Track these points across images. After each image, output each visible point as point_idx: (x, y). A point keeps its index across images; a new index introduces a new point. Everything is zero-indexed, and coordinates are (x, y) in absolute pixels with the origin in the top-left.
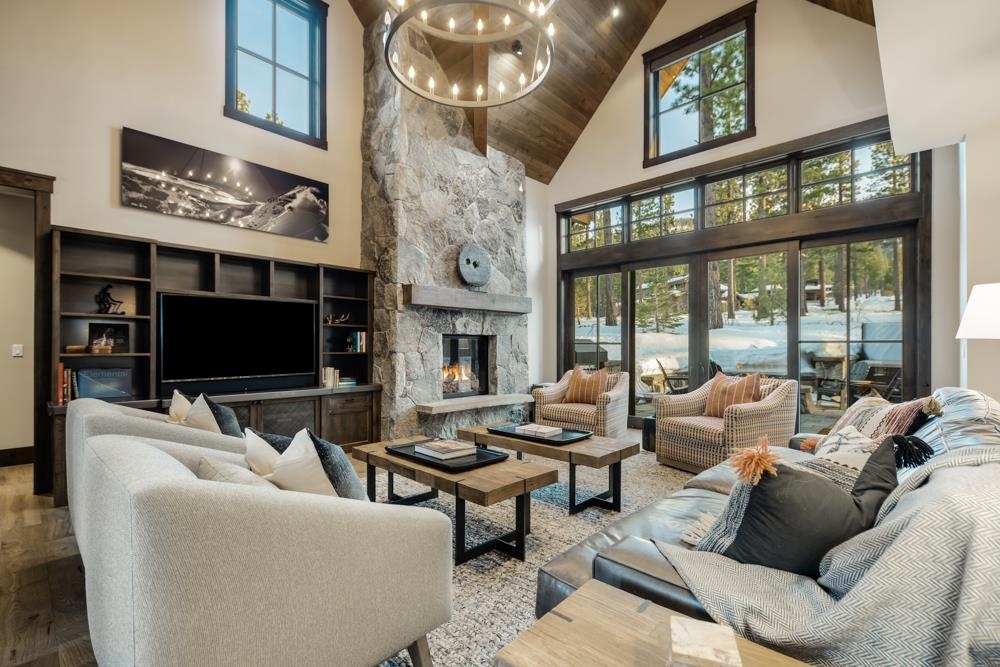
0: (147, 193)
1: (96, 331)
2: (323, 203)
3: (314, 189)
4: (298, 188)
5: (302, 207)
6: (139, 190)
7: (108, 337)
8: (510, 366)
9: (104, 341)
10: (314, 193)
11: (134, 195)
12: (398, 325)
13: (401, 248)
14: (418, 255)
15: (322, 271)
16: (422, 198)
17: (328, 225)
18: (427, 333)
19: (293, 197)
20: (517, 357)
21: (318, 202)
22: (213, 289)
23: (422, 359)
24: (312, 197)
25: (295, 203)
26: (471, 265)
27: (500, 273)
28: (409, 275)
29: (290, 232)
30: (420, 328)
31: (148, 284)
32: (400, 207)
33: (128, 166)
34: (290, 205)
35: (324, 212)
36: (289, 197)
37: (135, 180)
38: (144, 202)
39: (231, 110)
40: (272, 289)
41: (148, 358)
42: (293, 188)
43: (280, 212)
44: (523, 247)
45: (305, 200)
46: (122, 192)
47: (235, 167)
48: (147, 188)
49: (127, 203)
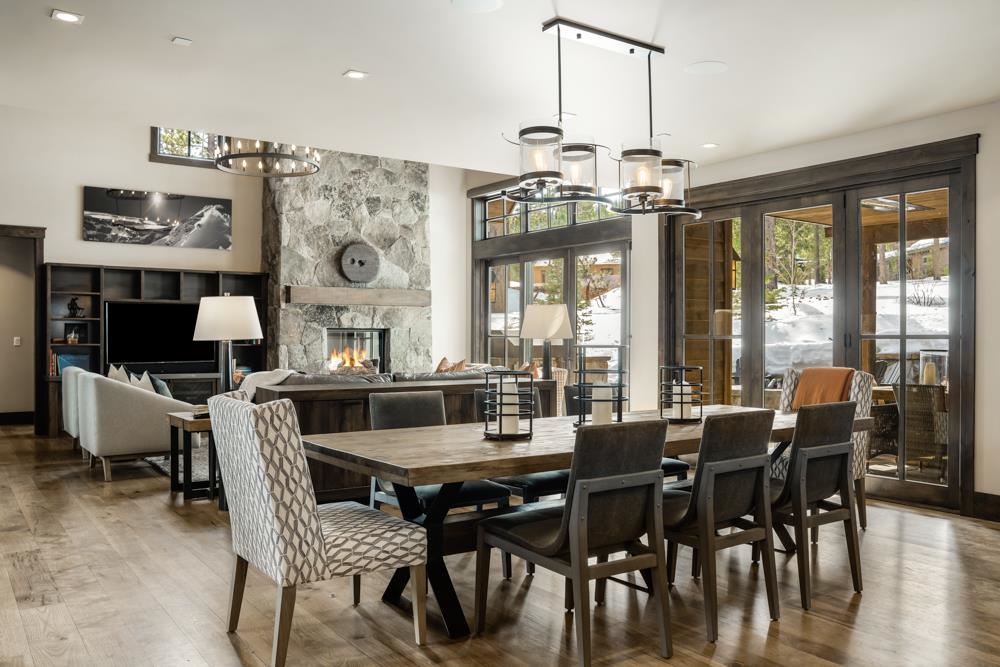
0: (99, 230)
1: (68, 328)
2: (226, 217)
3: (219, 206)
4: (205, 208)
5: (209, 223)
6: (93, 228)
7: (75, 333)
8: (408, 359)
9: (73, 335)
10: (218, 209)
11: (91, 232)
12: (281, 321)
13: (284, 256)
14: (302, 260)
15: (221, 276)
16: (305, 209)
17: (230, 234)
18: (310, 327)
19: (202, 215)
20: (416, 350)
21: (222, 217)
22: (139, 297)
23: (305, 351)
24: (217, 213)
25: (203, 221)
26: (357, 264)
27: (396, 267)
28: (291, 278)
29: (199, 244)
30: (303, 323)
31: (99, 296)
32: (284, 219)
33: (87, 213)
34: (199, 223)
35: (227, 224)
36: (198, 216)
37: (91, 222)
38: (96, 236)
39: (154, 156)
40: (182, 294)
41: (98, 347)
42: (202, 208)
43: (190, 230)
44: (425, 238)
45: (212, 216)
46: (84, 231)
47: (157, 201)
48: (98, 226)
49: (87, 238)
